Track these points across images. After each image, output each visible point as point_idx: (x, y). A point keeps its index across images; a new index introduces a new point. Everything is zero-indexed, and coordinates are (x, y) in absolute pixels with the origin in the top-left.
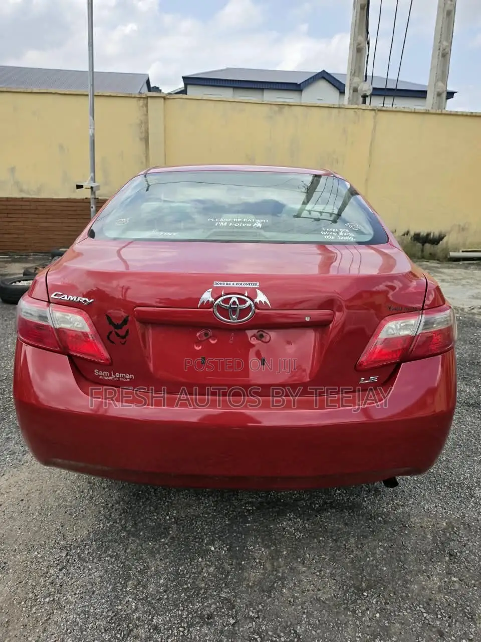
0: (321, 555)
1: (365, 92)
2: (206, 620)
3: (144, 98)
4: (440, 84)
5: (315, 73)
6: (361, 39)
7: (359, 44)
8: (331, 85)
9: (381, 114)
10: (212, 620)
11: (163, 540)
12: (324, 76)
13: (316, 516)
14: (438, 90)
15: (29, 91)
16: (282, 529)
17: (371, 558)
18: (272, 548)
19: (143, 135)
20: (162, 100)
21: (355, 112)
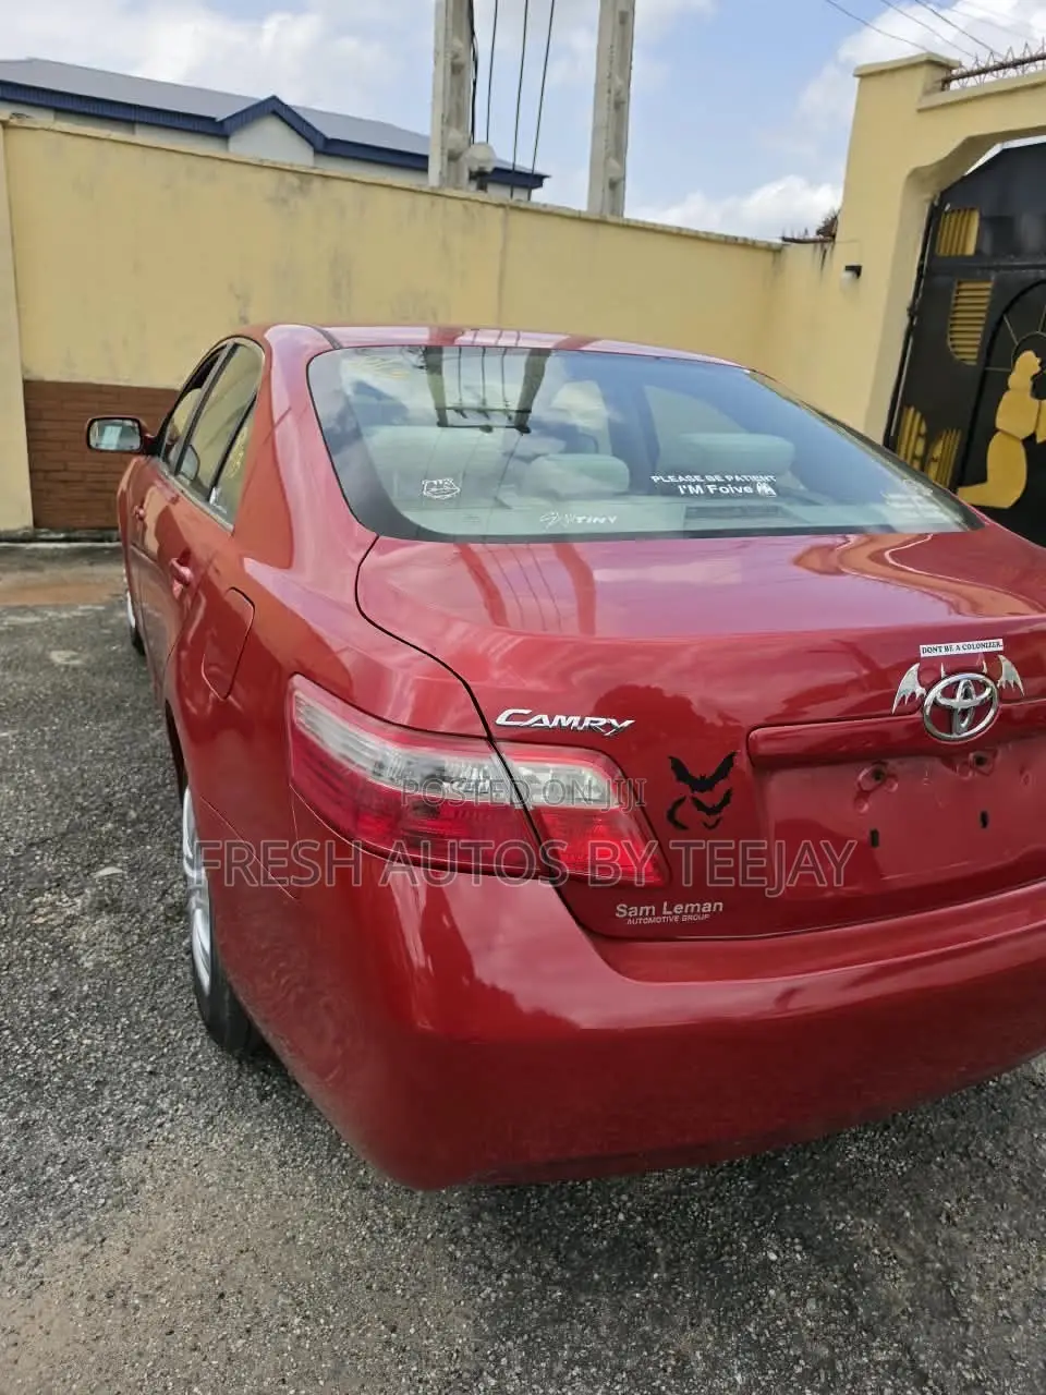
0: (968, 1195)
1: (482, 165)
4: (613, 163)
5: (253, 99)
6: (459, 44)
7: (456, 56)
8: (293, 132)
9: (516, 217)
11: (656, 1275)
12: (274, 109)
14: (611, 175)
16: (860, 1165)
18: (878, 1213)
21: (465, 207)
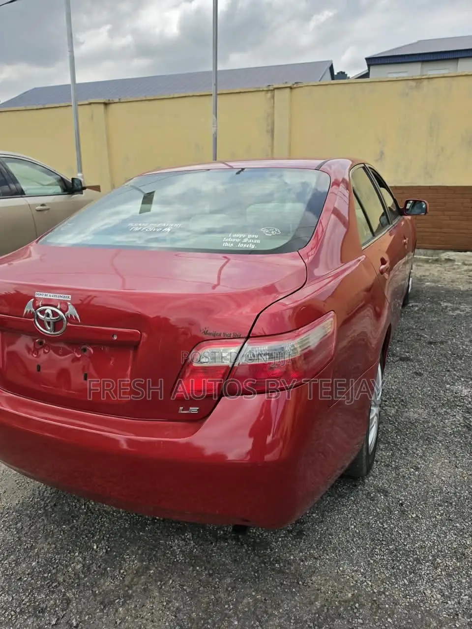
0: (184, 586)
2: (37, 612)
3: (271, 90)
10: (41, 614)
11: (65, 526)
13: (212, 543)
15: (172, 96)
16: (168, 547)
17: (231, 607)
18: (144, 563)
19: (270, 128)
20: (288, 90)
